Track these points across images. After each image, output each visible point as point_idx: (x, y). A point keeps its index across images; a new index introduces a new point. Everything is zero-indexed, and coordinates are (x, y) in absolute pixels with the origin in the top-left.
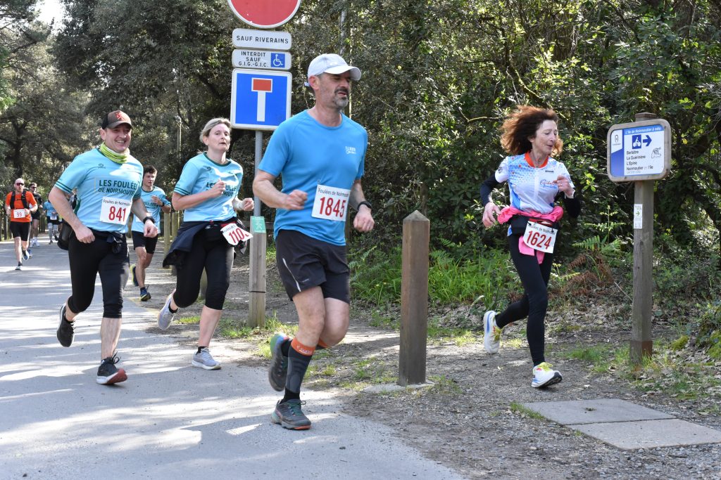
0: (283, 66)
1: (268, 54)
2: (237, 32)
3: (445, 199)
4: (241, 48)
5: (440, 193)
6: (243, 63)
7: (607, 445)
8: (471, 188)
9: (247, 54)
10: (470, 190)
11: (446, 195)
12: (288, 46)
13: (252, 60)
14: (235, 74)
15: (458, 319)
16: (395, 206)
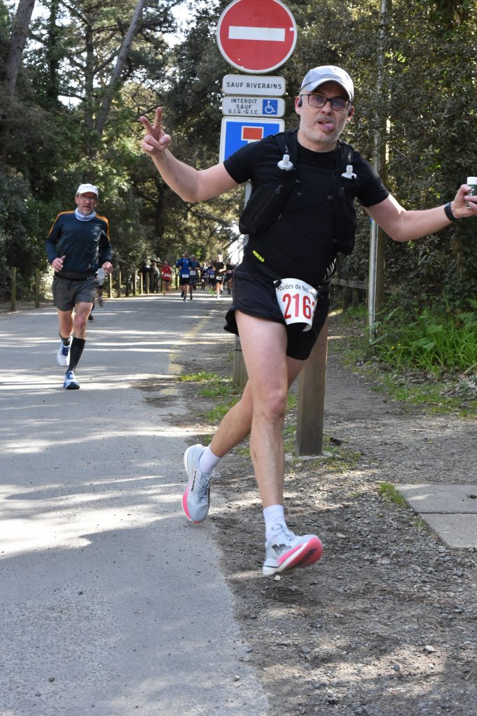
0: (276, 113)
1: (260, 101)
2: (227, 79)
4: (231, 95)
6: (233, 111)
9: (237, 101)
12: (282, 91)
13: (242, 107)
14: (224, 122)
15: (461, 388)
16: (431, 264)
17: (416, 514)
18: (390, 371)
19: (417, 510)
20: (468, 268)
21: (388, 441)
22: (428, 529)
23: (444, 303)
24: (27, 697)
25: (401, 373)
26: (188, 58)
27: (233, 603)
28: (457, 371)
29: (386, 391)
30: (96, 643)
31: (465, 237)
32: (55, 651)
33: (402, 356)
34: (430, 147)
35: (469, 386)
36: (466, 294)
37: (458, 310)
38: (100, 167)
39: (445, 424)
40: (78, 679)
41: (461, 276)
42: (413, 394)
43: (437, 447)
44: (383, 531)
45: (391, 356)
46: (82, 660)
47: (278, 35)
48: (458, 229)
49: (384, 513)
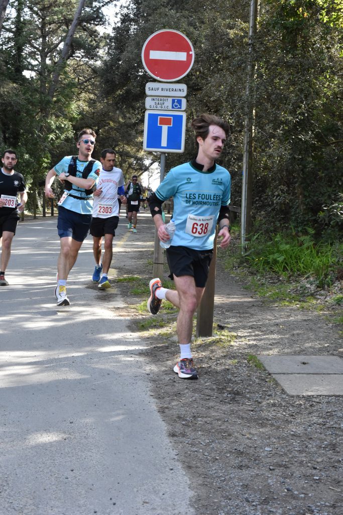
0: (180, 108)
1: (170, 100)
2: (149, 85)
3: (315, 198)
4: (151, 96)
5: (313, 194)
6: (152, 106)
7: (283, 390)
8: (336, 190)
9: (155, 100)
10: (334, 193)
11: (317, 196)
12: (185, 94)
13: (158, 104)
14: (147, 113)
15: (301, 287)
16: (282, 202)
17: (270, 374)
18: (255, 274)
19: (270, 372)
20: (307, 205)
21: (253, 326)
22: (277, 384)
23: (291, 229)
24: (61, 479)
25: (263, 276)
26: (115, 48)
27: (166, 428)
28: (299, 275)
29: (252, 289)
30: (93, 451)
31: (304, 185)
32: (70, 455)
33: (263, 265)
34: (281, 128)
35: (307, 286)
36: (305, 223)
37: (300, 234)
38: (53, 122)
39: (289, 314)
40: (86, 470)
41: (302, 211)
42: (271, 291)
43: (284, 330)
44: (250, 385)
45: (256, 264)
46: (86, 460)
47: (182, 56)
48: (300, 180)
49: (251, 374)
